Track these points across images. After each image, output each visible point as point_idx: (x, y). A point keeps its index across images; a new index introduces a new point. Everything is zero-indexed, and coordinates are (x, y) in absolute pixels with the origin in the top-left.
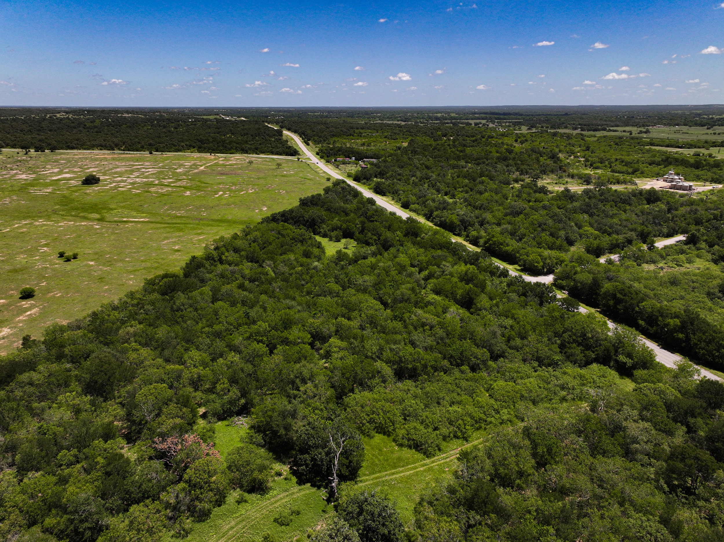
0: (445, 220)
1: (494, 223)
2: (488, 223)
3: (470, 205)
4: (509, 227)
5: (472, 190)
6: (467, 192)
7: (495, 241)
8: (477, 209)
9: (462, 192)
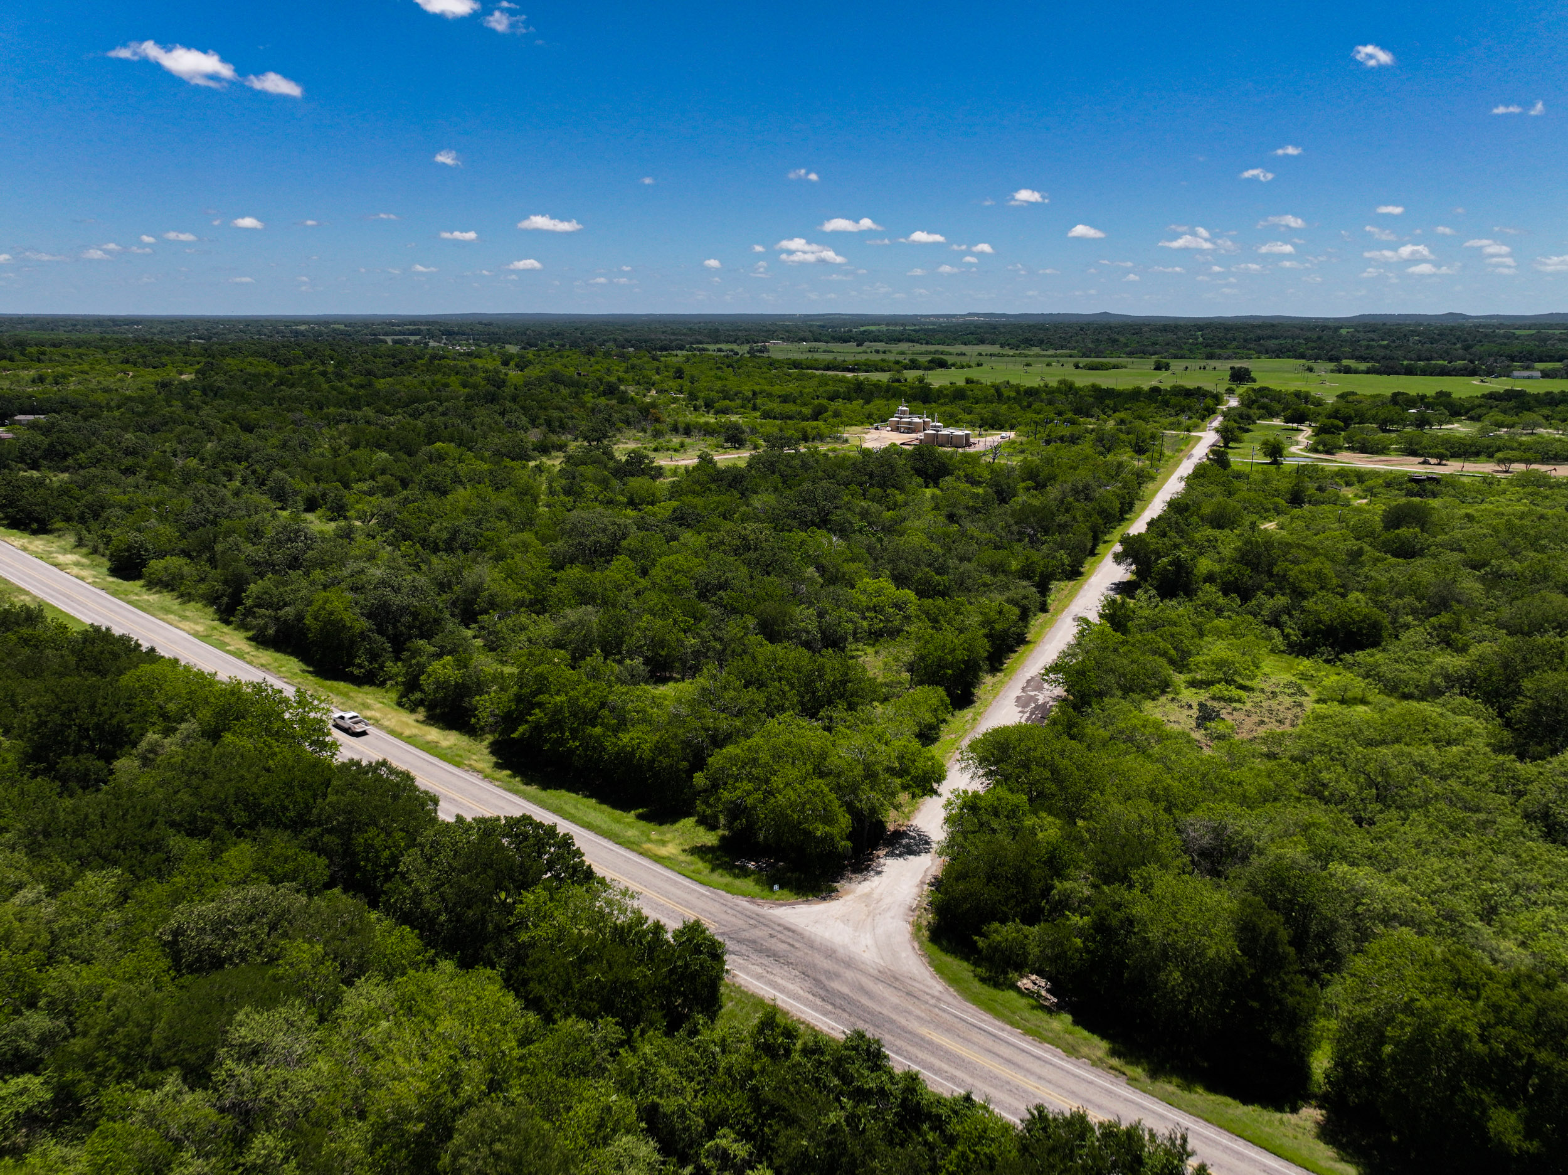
0: (300, 617)
1: (520, 603)
2: (492, 604)
3: (406, 537)
4: (591, 616)
5: (405, 484)
6: (389, 492)
8: (436, 550)
9: (371, 493)
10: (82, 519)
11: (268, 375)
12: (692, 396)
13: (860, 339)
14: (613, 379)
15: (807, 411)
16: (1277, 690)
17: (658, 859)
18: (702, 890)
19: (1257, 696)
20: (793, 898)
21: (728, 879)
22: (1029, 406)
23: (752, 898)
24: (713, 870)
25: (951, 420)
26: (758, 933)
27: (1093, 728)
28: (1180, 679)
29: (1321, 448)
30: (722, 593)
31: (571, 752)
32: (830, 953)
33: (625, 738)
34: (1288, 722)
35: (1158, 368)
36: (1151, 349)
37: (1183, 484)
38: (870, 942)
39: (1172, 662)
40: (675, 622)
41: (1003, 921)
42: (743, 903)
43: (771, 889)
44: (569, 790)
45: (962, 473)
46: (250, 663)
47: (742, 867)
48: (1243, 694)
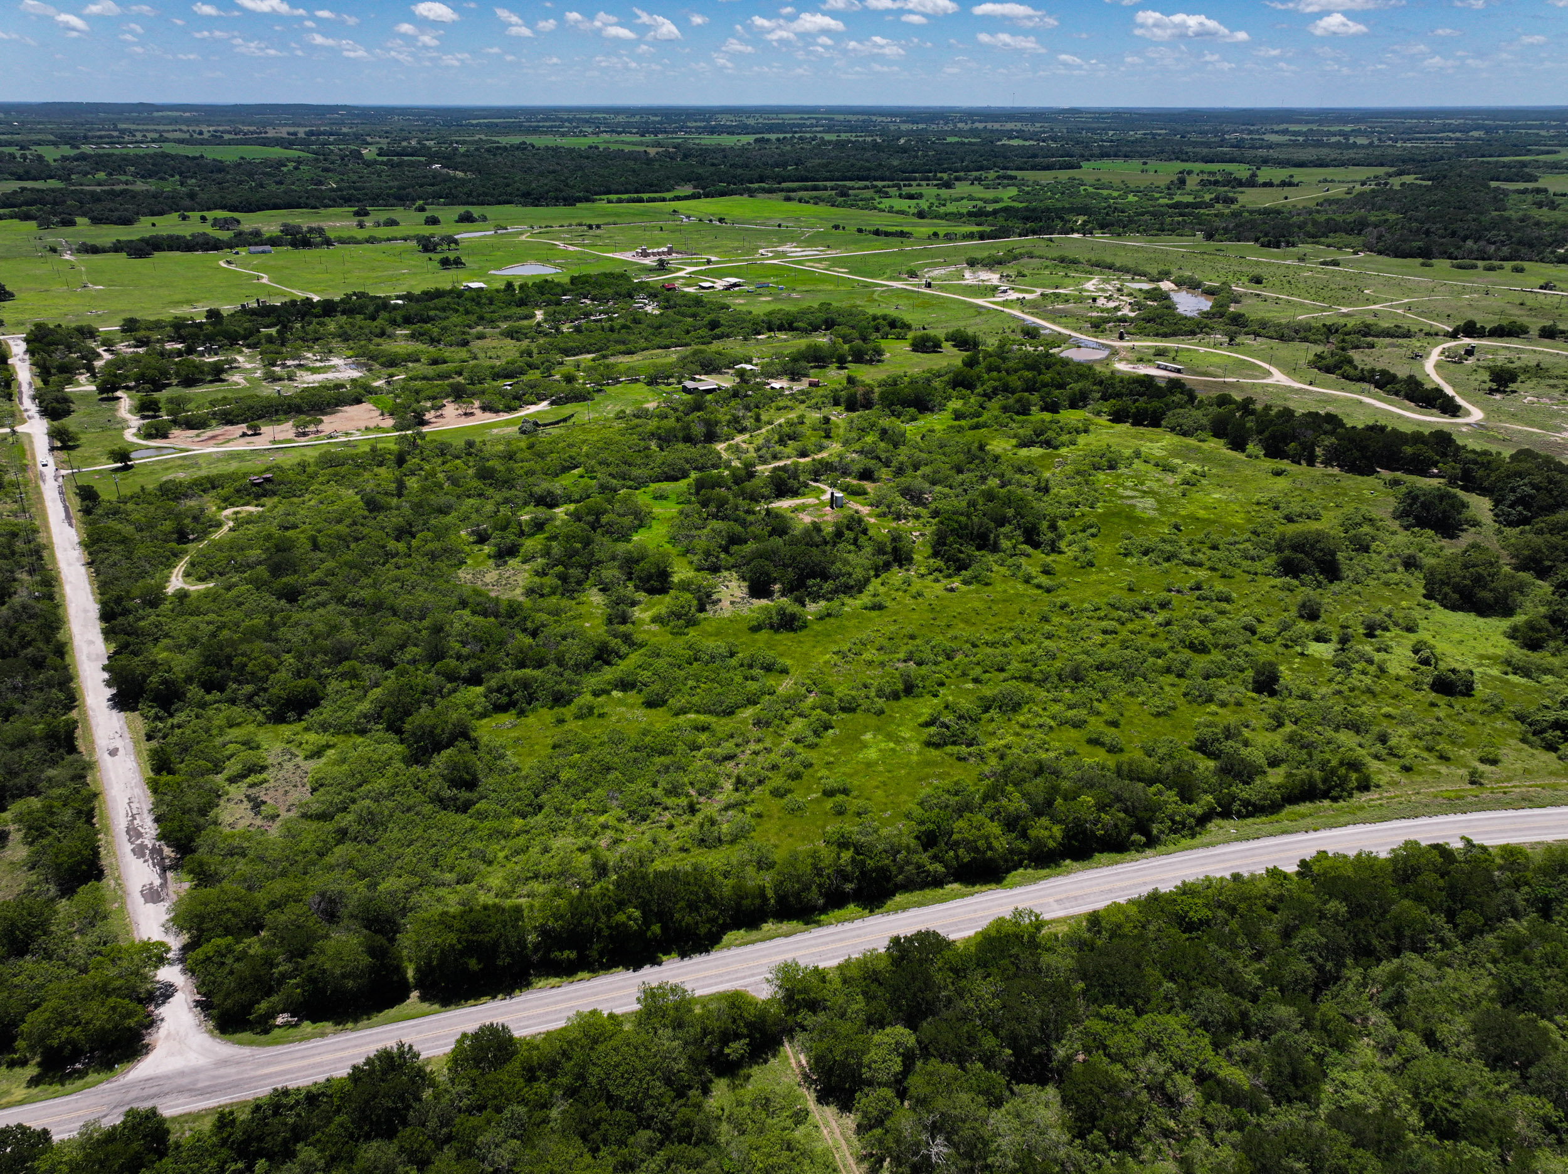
16: (280, 760)
17: (21, 1103)
18: (73, 1097)
19: (272, 772)
20: (130, 1065)
21: (79, 1083)
23: (108, 1081)
24: (62, 1085)
26: (133, 1094)
27: (207, 857)
28: (220, 779)
29: (153, 432)
32: (182, 1074)
38: (195, 1055)
39: (211, 771)
41: (259, 1003)
42: (105, 1086)
43: (112, 1070)
47: (75, 1071)
48: (264, 775)
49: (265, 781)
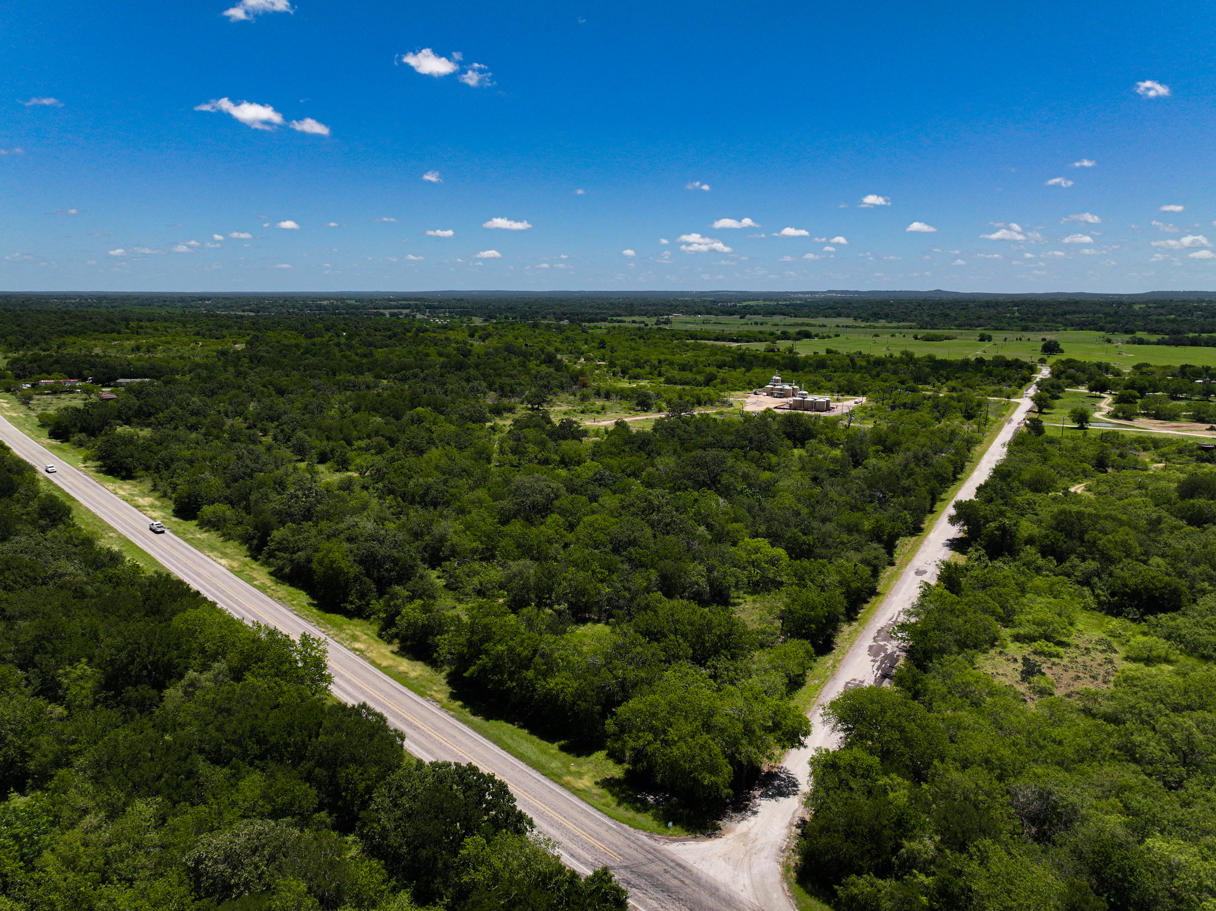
0: (309, 560)
1: (474, 551)
2: (454, 553)
3: (391, 492)
4: (528, 568)
5: (393, 442)
6: (380, 451)
7: (499, 657)
8: (412, 502)
9: (367, 449)
10: (157, 470)
11: (297, 346)
12: (612, 364)
13: (743, 312)
14: (551, 349)
15: (700, 378)
16: (1090, 646)
17: (576, 792)
18: (611, 823)
19: (1073, 652)
20: (684, 835)
21: (631, 814)
22: (878, 375)
23: (651, 833)
24: (619, 804)
25: (815, 388)
26: (655, 868)
27: (933, 683)
28: (1006, 633)
29: (1120, 414)
30: (631, 549)
31: (510, 690)
32: (714, 891)
33: (552, 683)
34: (1100, 678)
35: (982, 339)
36: (976, 322)
37: (1006, 449)
38: (747, 881)
39: (1000, 619)
40: (594, 572)
41: (859, 874)
42: (643, 837)
43: (666, 826)
44: (507, 721)
45: (823, 437)
46: (271, 597)
47: (644, 802)
48: (1061, 650)
49: (1057, 656)
